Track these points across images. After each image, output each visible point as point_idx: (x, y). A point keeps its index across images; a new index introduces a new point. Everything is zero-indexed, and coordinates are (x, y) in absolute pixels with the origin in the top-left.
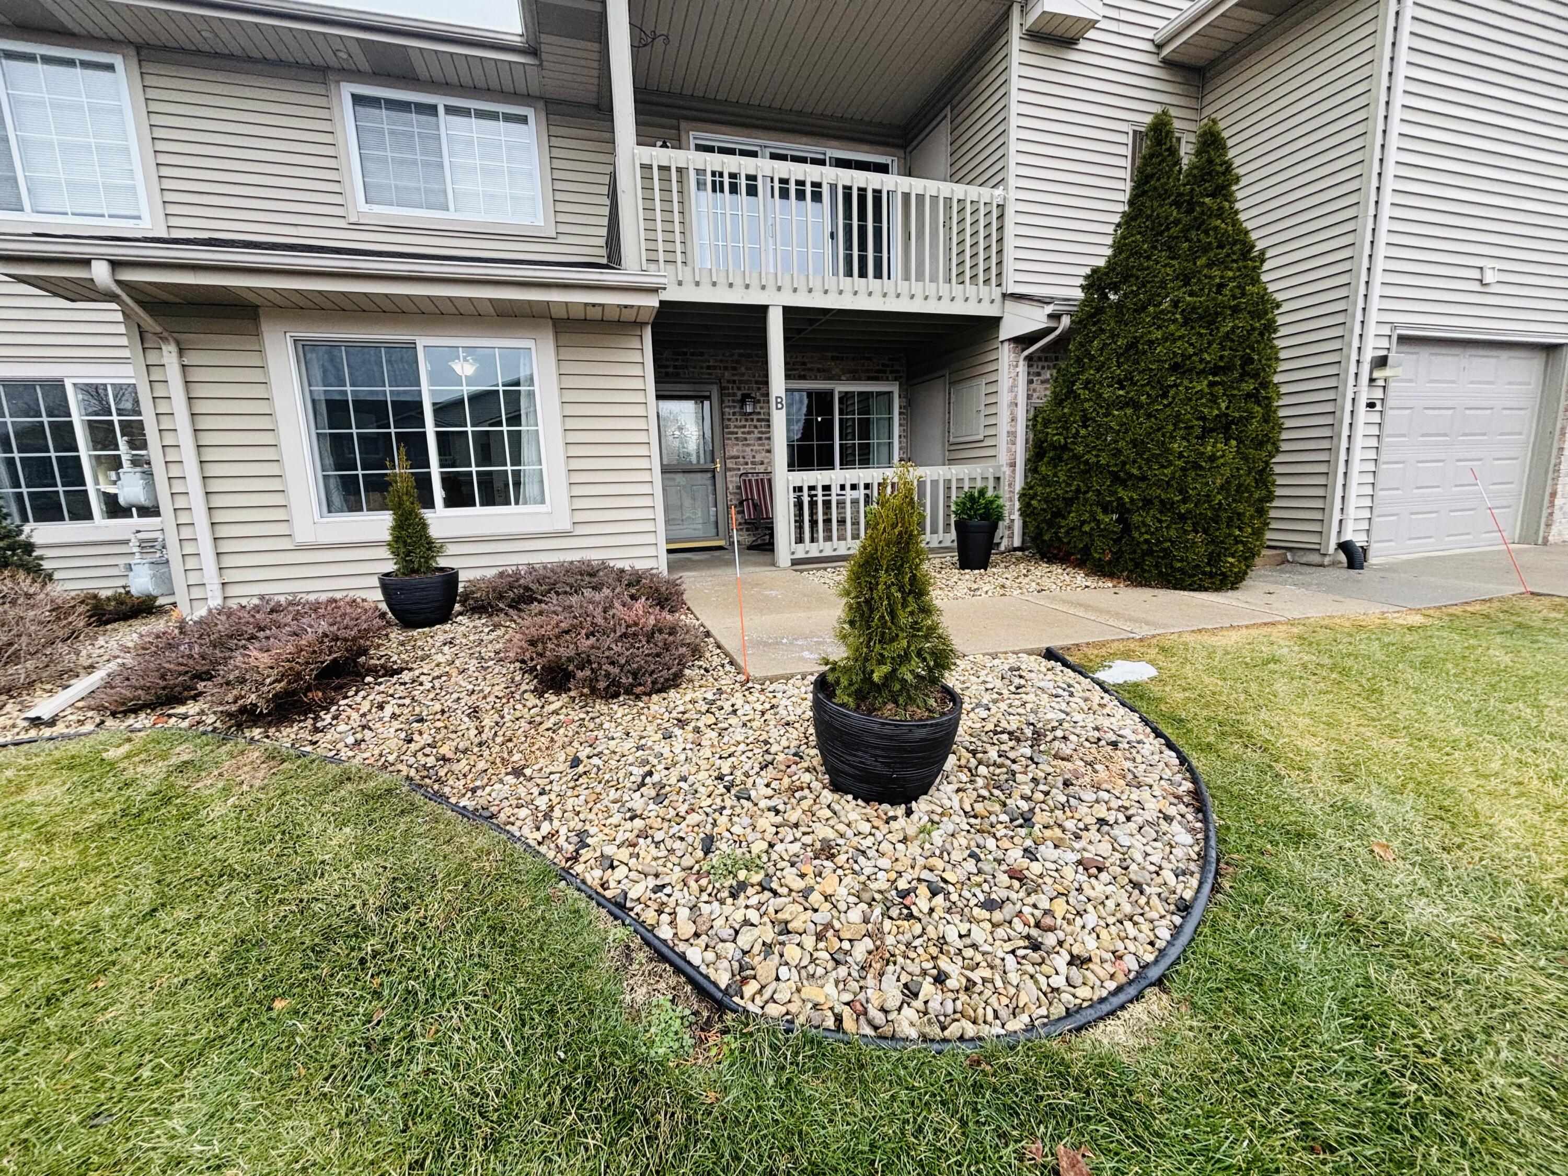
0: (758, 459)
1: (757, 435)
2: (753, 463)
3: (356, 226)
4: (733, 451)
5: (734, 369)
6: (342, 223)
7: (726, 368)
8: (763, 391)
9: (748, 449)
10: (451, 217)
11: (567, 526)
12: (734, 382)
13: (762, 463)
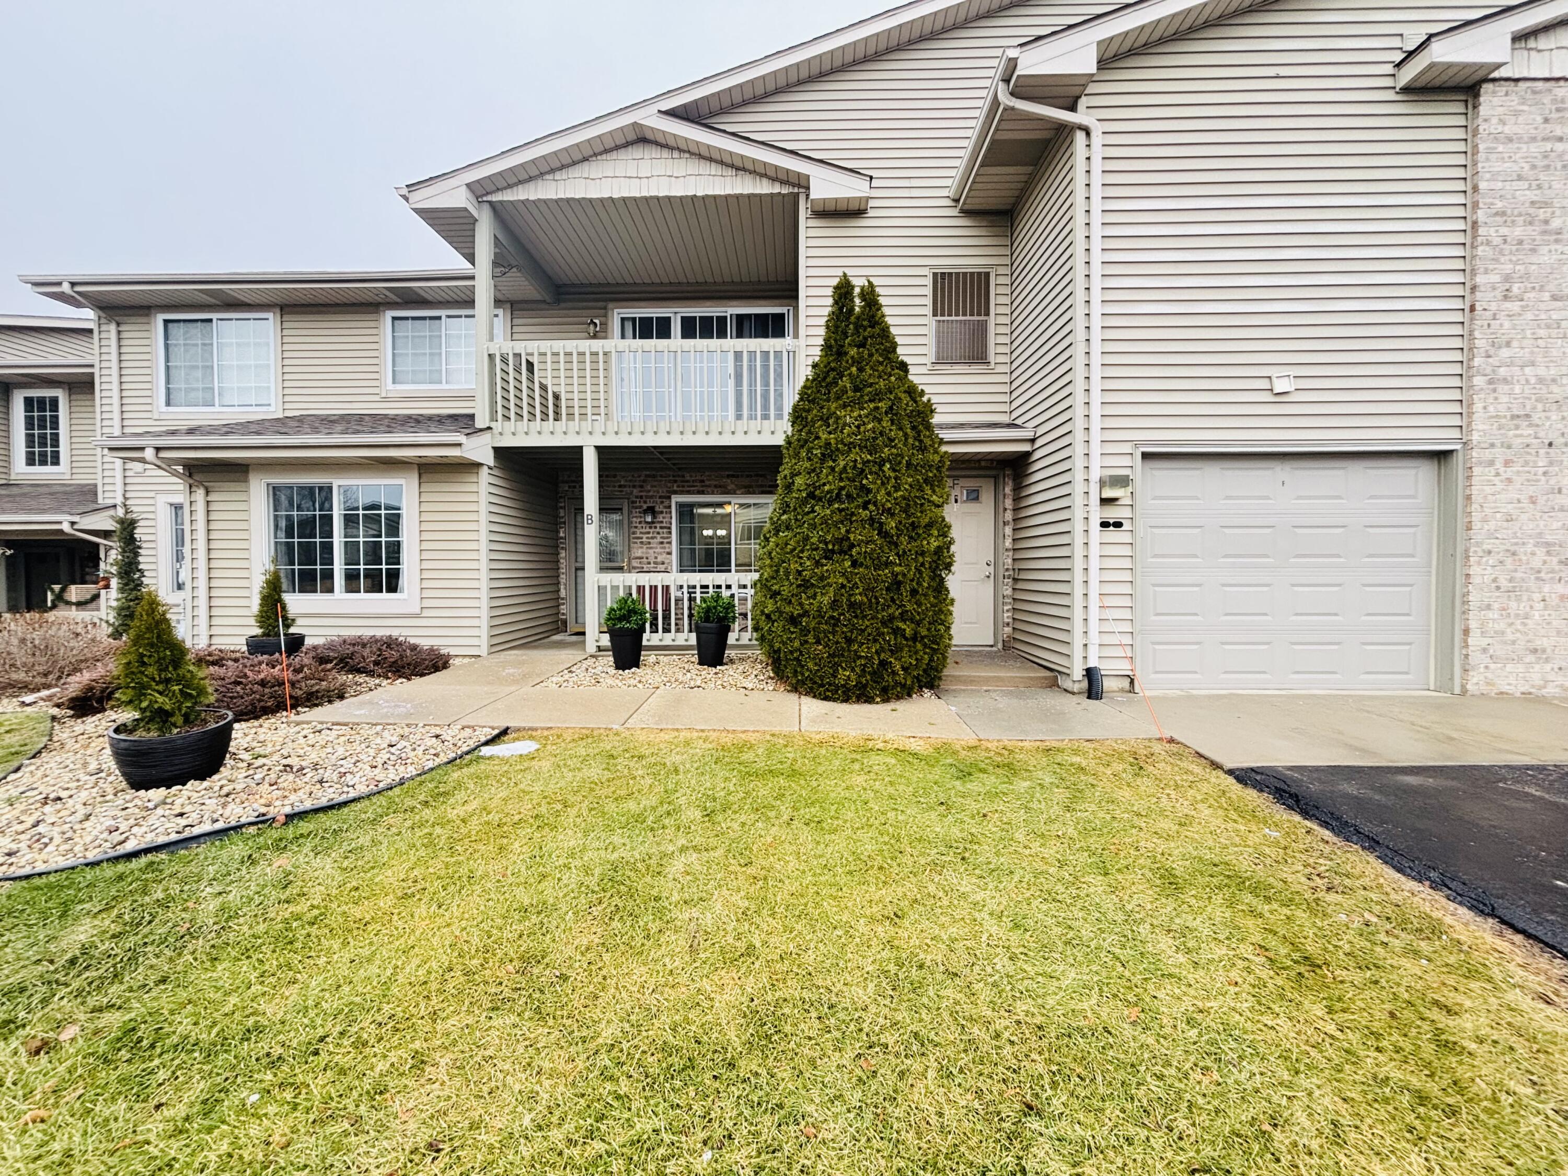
0: (659, 559)
1: (659, 540)
2: (655, 563)
3: (386, 399)
4: (639, 553)
5: (641, 487)
6: (377, 398)
7: (634, 486)
8: (666, 504)
9: (651, 551)
10: (443, 388)
11: (418, 611)
12: (641, 497)
13: (663, 563)
